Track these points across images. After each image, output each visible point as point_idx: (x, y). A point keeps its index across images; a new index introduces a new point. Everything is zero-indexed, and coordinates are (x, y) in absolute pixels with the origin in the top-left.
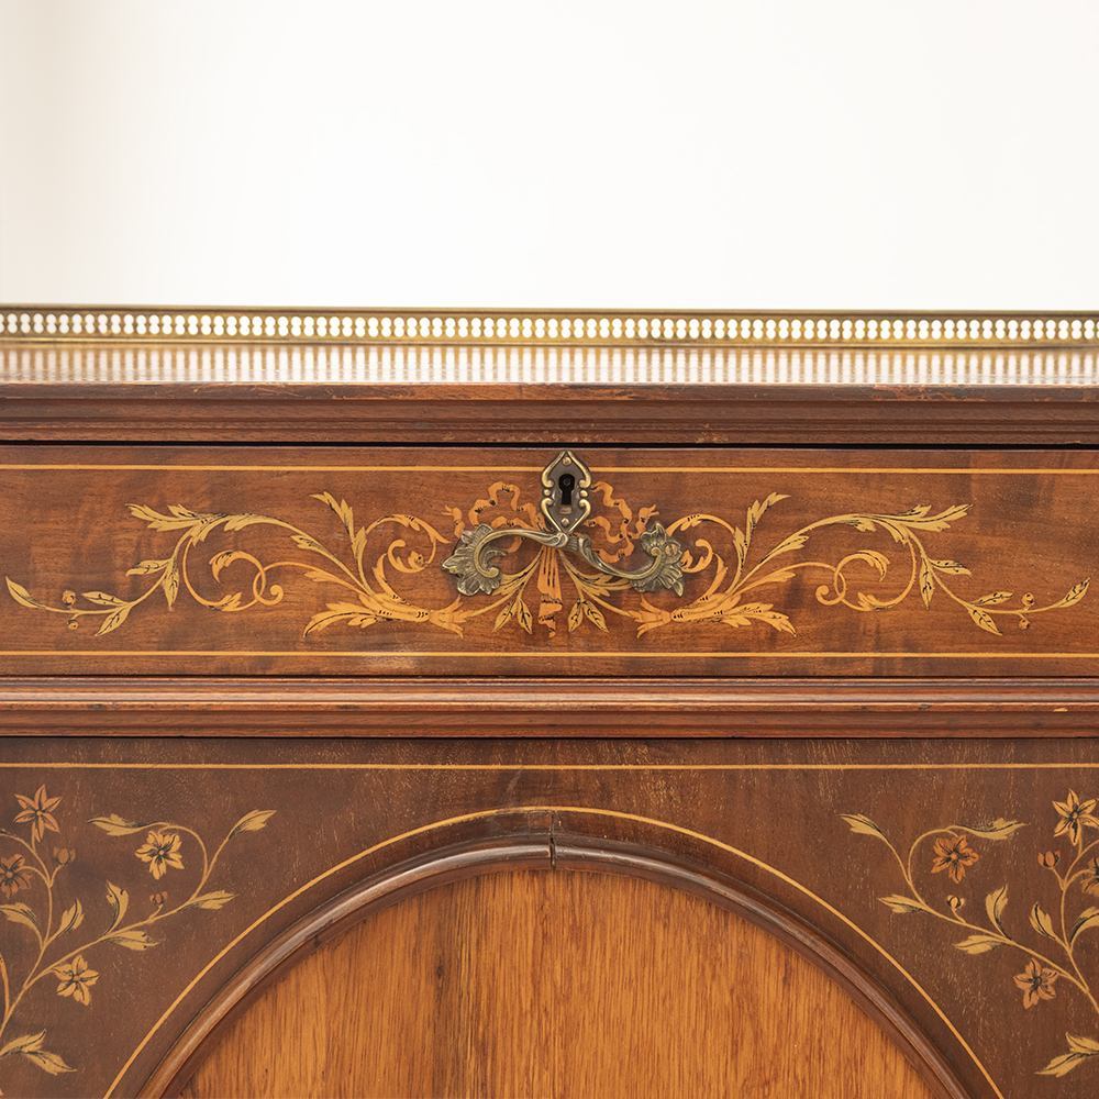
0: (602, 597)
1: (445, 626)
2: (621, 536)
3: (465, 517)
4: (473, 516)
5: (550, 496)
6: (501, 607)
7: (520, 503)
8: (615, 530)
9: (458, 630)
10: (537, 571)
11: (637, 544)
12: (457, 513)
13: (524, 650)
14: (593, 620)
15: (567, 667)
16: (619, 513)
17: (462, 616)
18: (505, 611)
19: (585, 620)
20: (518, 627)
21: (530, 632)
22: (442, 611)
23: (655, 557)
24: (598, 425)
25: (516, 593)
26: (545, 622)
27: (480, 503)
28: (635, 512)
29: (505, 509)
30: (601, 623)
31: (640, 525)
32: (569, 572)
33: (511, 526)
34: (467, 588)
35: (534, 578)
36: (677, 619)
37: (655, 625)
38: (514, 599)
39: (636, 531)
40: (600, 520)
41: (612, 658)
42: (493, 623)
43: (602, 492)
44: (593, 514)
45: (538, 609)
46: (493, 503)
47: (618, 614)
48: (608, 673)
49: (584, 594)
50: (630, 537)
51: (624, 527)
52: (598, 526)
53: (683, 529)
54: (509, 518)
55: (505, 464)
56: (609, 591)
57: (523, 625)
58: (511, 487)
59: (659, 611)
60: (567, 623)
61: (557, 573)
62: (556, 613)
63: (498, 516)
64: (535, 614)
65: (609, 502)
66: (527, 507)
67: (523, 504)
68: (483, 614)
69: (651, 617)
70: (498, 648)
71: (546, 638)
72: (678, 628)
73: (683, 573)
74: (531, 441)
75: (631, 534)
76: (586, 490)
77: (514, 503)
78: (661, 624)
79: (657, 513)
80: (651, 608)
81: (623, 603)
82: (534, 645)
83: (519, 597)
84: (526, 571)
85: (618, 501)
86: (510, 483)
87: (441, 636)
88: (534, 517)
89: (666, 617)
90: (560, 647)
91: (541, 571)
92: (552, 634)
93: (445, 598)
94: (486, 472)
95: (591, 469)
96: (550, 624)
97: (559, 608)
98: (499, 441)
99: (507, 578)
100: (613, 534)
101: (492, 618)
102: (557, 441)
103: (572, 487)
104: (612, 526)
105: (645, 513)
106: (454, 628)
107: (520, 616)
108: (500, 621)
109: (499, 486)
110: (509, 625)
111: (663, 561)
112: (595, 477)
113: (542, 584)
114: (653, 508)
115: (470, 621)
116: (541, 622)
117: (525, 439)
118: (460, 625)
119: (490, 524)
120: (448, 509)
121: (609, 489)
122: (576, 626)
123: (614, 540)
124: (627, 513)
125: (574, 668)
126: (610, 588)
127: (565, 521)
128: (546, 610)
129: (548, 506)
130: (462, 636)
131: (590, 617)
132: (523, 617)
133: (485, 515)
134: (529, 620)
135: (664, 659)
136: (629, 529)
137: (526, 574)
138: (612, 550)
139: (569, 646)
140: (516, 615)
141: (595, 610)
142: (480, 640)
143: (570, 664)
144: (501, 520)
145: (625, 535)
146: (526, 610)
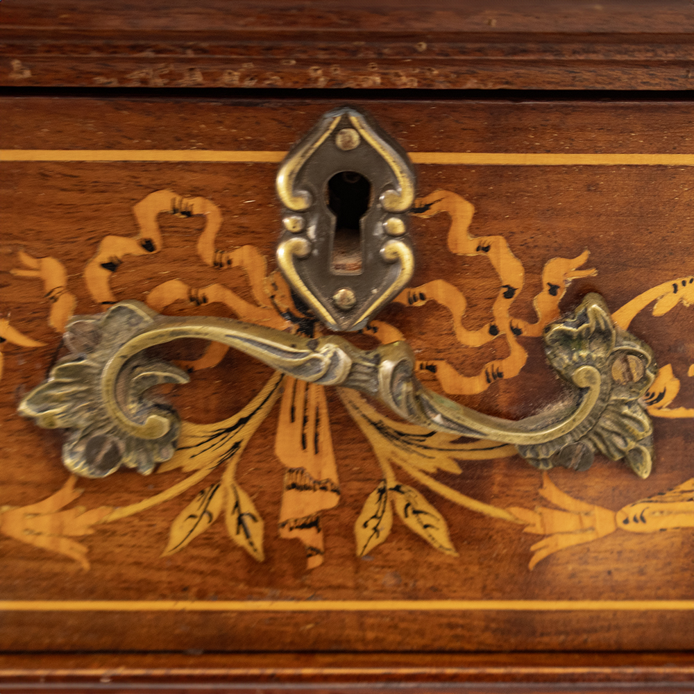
0: (441, 476)
1: (43, 542)
2: (494, 330)
3: (75, 282)
4: (98, 281)
5: (302, 233)
6: (184, 499)
7: (221, 244)
8: (478, 314)
9: (77, 552)
10: (274, 414)
11: (536, 347)
12: (53, 272)
13: (242, 597)
14: (418, 529)
15: (352, 633)
16: (490, 271)
17: (84, 521)
18: (195, 507)
19: (398, 529)
20: (228, 546)
21: (259, 556)
22: (31, 508)
23: (583, 391)
24: (437, 46)
25: (220, 468)
26: (296, 533)
27: (116, 247)
28: (533, 269)
29: (184, 260)
30: (439, 535)
31: (544, 303)
32: (356, 415)
33: (198, 307)
34: (89, 458)
35: (267, 431)
36: (632, 527)
37: (573, 540)
38: (213, 481)
39: (532, 317)
40: (439, 290)
41: (465, 614)
42: (164, 536)
43: (445, 220)
44: (421, 273)
45: (278, 503)
46: (148, 245)
47: (481, 516)
48: (456, 645)
49: (397, 468)
50: (516, 332)
51: (502, 307)
52: (433, 306)
53: (659, 311)
54: (194, 282)
55: (178, 144)
56: (461, 463)
57: (241, 540)
58: (197, 205)
59: (584, 506)
60: (349, 534)
61: (325, 420)
62: (324, 513)
63: (163, 280)
64: (269, 512)
65: (463, 243)
66: (244, 256)
67: (230, 248)
68: (138, 515)
69: (569, 522)
70: (180, 592)
71: (300, 570)
72: (632, 544)
73: (655, 421)
74: (249, 84)
75: (520, 324)
76: (401, 214)
77: (206, 247)
78: (590, 537)
79: (592, 272)
80: (567, 501)
81: (496, 489)
82: (271, 584)
83: (228, 477)
84: (244, 413)
85: (488, 240)
86: (195, 192)
87: (32, 565)
88: (261, 285)
89: (604, 521)
90: (336, 590)
91: (284, 416)
92: (315, 561)
93: (36, 478)
94: (126, 165)
95: (419, 158)
96: (309, 537)
97: (331, 500)
98: (159, 82)
99: (195, 432)
100: (470, 323)
101: (160, 524)
102: (322, 83)
103: (362, 207)
104: (471, 305)
105: (561, 271)
106: (65, 547)
107: (231, 521)
108: (181, 532)
109: (161, 201)
110: (206, 540)
111: (604, 398)
112: (425, 179)
113: (287, 446)
114: (582, 259)
115: (104, 531)
116: (285, 533)
117: (232, 78)
118: (81, 540)
119: (143, 300)
120: (26, 260)
121: (464, 211)
122: (375, 542)
123: (474, 339)
124: (511, 270)
125: (370, 635)
126: (465, 456)
127: (344, 294)
128: (296, 506)
129: (297, 260)
130: (86, 565)
131: (412, 522)
132: (240, 522)
133: (127, 277)
134: (257, 529)
135: (596, 615)
136: (515, 312)
137: (243, 421)
138: (469, 364)
139: (357, 587)
140: (221, 519)
141: (422, 504)
142: (134, 574)
143: (361, 626)
144: (174, 290)
145: (504, 327)
146: (247, 506)
